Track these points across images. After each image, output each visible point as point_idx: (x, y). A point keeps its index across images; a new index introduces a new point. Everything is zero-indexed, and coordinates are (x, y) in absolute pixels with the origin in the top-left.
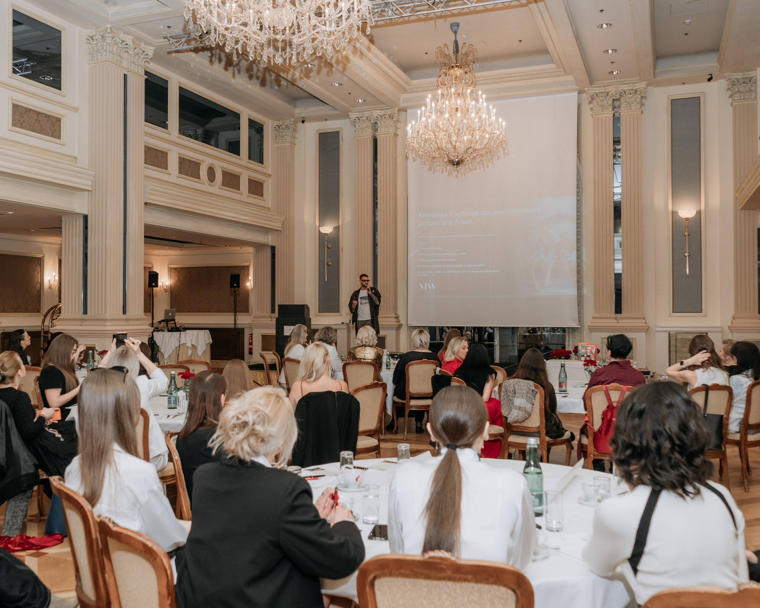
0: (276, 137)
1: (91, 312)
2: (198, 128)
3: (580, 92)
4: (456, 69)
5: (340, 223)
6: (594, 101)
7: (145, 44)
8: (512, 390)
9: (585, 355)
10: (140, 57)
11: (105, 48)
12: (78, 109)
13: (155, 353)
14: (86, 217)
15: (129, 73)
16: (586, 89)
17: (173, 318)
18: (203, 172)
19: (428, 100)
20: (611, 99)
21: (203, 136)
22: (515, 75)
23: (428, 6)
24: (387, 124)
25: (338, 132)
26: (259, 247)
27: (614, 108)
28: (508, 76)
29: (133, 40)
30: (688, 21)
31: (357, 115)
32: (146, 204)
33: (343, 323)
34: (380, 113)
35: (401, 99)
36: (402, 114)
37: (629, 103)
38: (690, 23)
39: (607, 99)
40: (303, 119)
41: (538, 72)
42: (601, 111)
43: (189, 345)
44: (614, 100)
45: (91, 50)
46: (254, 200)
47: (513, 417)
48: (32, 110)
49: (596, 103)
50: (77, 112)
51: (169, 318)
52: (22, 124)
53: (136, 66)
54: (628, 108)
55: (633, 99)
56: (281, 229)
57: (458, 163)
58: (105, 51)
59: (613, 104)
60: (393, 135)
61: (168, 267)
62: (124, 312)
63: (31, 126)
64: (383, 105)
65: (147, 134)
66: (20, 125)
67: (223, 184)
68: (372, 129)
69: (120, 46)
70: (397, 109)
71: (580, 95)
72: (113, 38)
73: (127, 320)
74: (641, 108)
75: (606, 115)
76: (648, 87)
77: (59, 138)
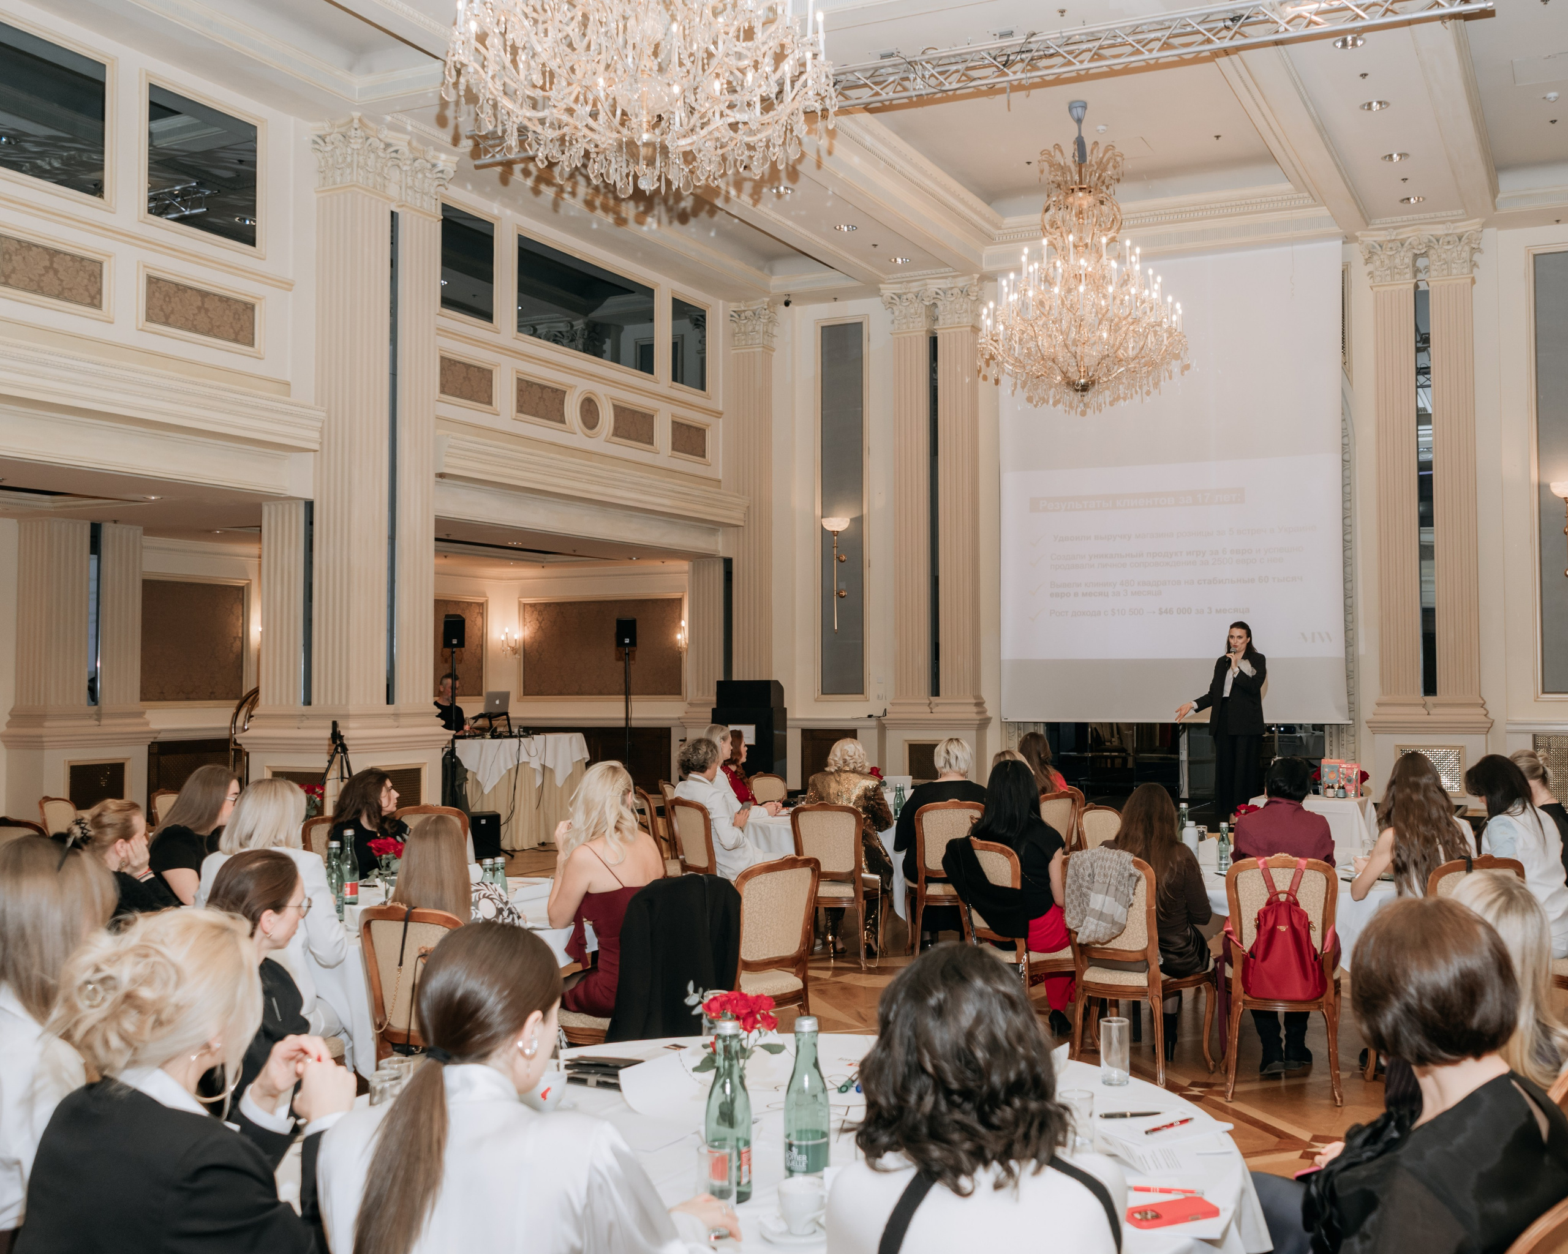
0: (734, 335)
1: (319, 699)
2: (578, 319)
3: (1348, 239)
4: (1081, 194)
5: (865, 511)
6: (1375, 257)
7: (436, 149)
8: (1087, 873)
9: (1336, 786)
10: (425, 176)
11: (349, 159)
12: (292, 285)
13: (457, 783)
14: (310, 506)
15: (403, 209)
16: (1358, 234)
17: (504, 711)
18: (572, 409)
19: (1024, 259)
20: (1410, 255)
21: (586, 333)
22: (1213, 206)
23: (995, 69)
24: (957, 306)
25: (861, 324)
26: (698, 558)
27: (1416, 271)
28: (1197, 207)
29: (409, 143)
30: (1552, 95)
31: (897, 289)
32: (441, 475)
33: (870, 716)
34: (944, 284)
35: (984, 256)
36: (988, 285)
37: (1446, 263)
38: (1557, 98)
39: (1402, 254)
40: (786, 298)
41: (1258, 200)
42: (1388, 278)
43: (535, 764)
44: (1416, 256)
45: (323, 164)
46: (686, 463)
47: (1087, 932)
48: (191, 288)
49: (1378, 263)
50: (290, 290)
51: (495, 710)
52: (167, 317)
53: (418, 196)
54: (1445, 272)
55: (1455, 255)
56: (742, 524)
57: (1085, 388)
58: (350, 165)
59: (1414, 265)
60: (969, 329)
61: (520, 602)
62: (390, 699)
63: (187, 319)
64: (947, 269)
65: (442, 331)
66: (164, 320)
67: (617, 432)
68: (927, 317)
69: (381, 154)
70: (977, 276)
71: (1348, 246)
72: (367, 138)
73: (396, 716)
74: (1471, 272)
75: (1401, 287)
76: (1485, 230)
77: (251, 343)
